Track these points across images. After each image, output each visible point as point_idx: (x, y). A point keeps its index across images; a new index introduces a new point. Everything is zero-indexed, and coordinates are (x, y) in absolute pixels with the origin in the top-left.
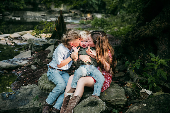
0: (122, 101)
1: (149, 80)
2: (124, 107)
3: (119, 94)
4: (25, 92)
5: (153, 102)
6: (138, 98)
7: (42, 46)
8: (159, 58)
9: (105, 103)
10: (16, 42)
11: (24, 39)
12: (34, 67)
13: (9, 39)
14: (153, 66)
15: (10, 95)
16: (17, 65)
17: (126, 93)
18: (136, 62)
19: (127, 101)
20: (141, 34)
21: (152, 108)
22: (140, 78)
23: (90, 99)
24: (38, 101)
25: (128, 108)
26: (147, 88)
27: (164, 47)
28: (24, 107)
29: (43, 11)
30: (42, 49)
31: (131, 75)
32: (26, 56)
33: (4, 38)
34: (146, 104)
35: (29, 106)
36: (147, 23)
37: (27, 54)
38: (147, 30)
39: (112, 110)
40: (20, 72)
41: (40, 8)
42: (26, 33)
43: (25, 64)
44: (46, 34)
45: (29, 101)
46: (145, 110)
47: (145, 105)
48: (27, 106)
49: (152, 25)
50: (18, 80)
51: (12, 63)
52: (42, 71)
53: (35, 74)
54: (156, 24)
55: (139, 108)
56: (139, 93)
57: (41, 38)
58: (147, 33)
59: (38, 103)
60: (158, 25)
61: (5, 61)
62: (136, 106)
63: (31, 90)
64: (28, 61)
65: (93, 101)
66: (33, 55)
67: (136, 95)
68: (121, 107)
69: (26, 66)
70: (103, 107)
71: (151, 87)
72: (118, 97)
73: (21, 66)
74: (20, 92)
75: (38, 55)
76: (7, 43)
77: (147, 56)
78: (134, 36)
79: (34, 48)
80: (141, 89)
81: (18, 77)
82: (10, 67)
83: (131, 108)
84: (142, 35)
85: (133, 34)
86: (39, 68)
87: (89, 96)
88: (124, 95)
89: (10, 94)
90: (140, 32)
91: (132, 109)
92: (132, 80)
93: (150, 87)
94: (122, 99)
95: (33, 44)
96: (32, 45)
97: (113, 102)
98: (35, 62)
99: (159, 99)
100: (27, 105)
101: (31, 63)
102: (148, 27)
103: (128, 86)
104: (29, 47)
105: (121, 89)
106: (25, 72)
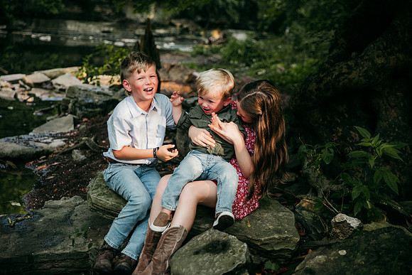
0: (289, 242)
1: (355, 193)
2: (293, 257)
3: (282, 226)
4: (55, 215)
5: (363, 246)
6: (328, 236)
7: (100, 106)
8: (379, 140)
9: (245, 245)
10: (38, 93)
11: (59, 87)
12: (78, 156)
13: (21, 86)
14: (365, 158)
15: (17, 221)
16: (38, 150)
17: (299, 222)
18: (324, 148)
19: (300, 243)
20: (339, 82)
21: (359, 261)
22: (335, 188)
23: (210, 234)
24: (86, 238)
25: (301, 260)
26: (349, 213)
27: (394, 113)
28: (52, 251)
29: (106, 21)
30: (99, 113)
31: (313, 179)
32: (60, 127)
33: (8, 84)
34: (345, 251)
35: (64, 249)
36: (354, 54)
37: (64, 124)
38: (354, 72)
39: (262, 264)
40: (44, 167)
41: (98, 13)
42: (63, 74)
43: (57, 148)
44: (110, 77)
45: (63, 236)
46: (343, 264)
47: (343, 253)
48: (59, 250)
49: (366, 60)
50: (39, 185)
51: (27, 143)
52: (97, 164)
53: (82, 173)
54: (377, 57)
55: (328, 261)
56: (329, 224)
57: (98, 85)
58: (354, 78)
59: (85, 243)
60: (380, 61)
61: (11, 138)
62: (321, 255)
63: (69, 209)
64: (65, 141)
65: (218, 241)
66: (79, 126)
67: (323, 229)
68: (287, 257)
69: (61, 151)
70: (240, 256)
71: (360, 210)
72: (279, 232)
73: (47, 153)
74: (42, 216)
75: (88, 127)
76: (16, 96)
77: (353, 136)
78: (322, 85)
79: (80, 109)
80: (334, 215)
81: (40, 179)
82: (21, 155)
83: (308, 259)
84: (341, 84)
85: (320, 81)
86: (91, 159)
87: (208, 229)
88: (293, 228)
89: (19, 218)
90: (337, 76)
91: (312, 262)
92: (315, 192)
93: (357, 210)
94: (287, 237)
95: (80, 99)
96: (76, 102)
97: (267, 244)
98: (83, 142)
99: (377, 239)
100: (59, 247)
101: (73, 144)
102: (356, 64)
103: (304, 205)
104: (70, 106)
105: (288, 214)
106: (58, 167)
